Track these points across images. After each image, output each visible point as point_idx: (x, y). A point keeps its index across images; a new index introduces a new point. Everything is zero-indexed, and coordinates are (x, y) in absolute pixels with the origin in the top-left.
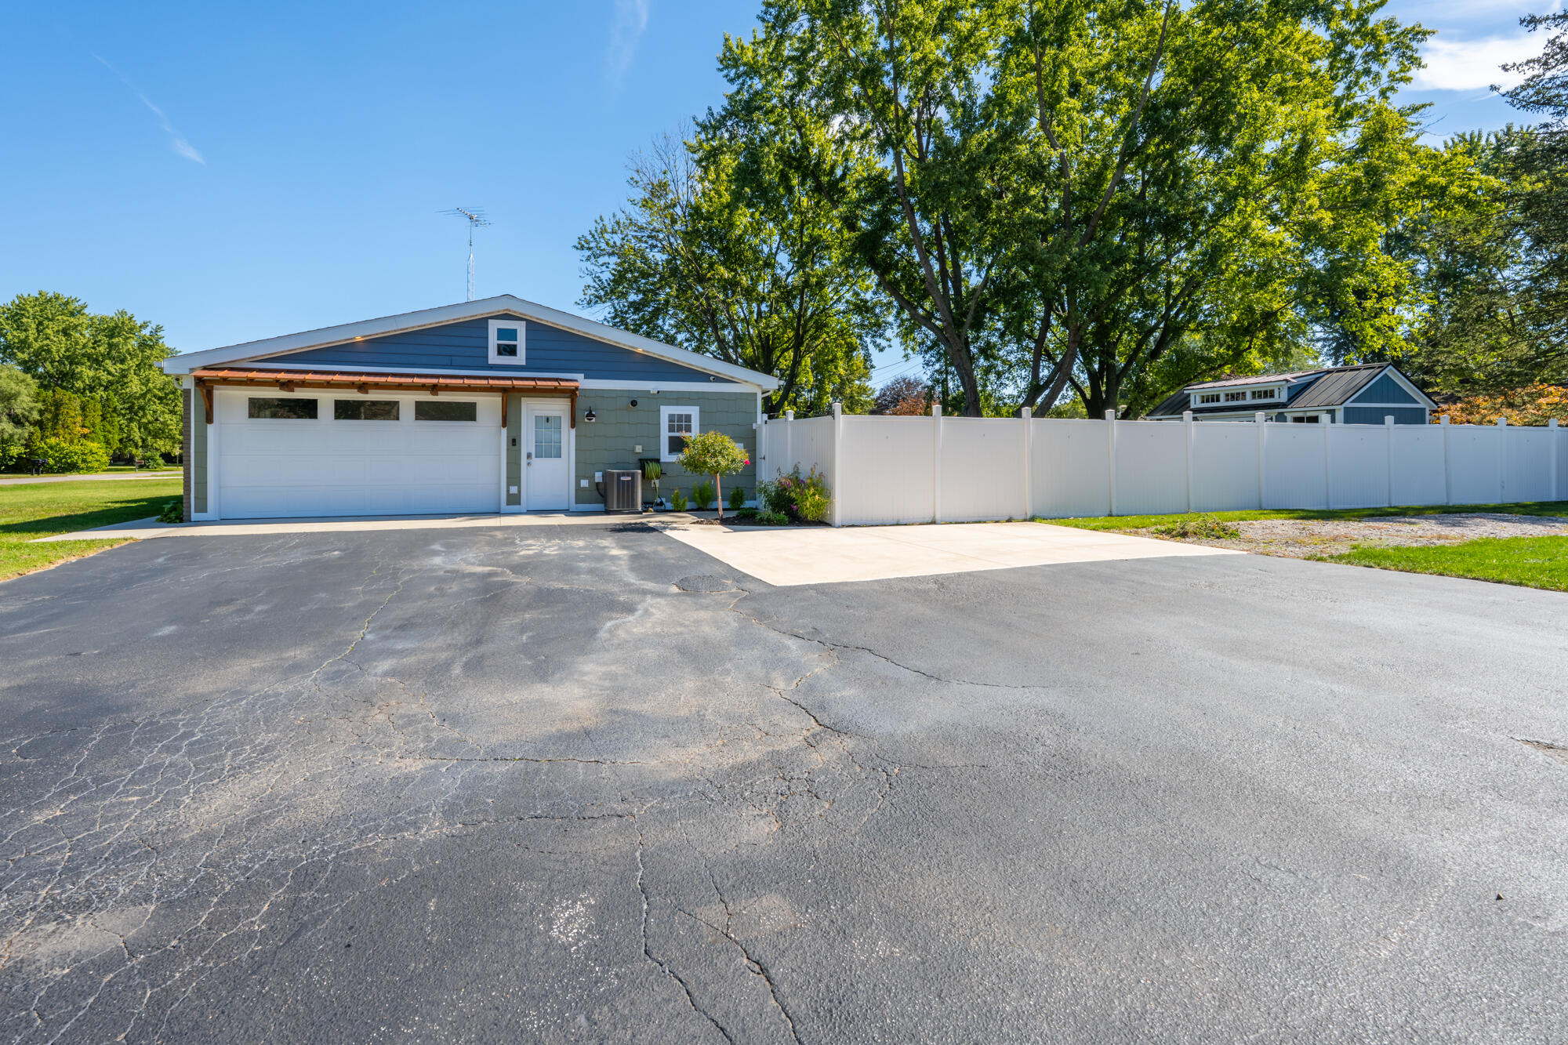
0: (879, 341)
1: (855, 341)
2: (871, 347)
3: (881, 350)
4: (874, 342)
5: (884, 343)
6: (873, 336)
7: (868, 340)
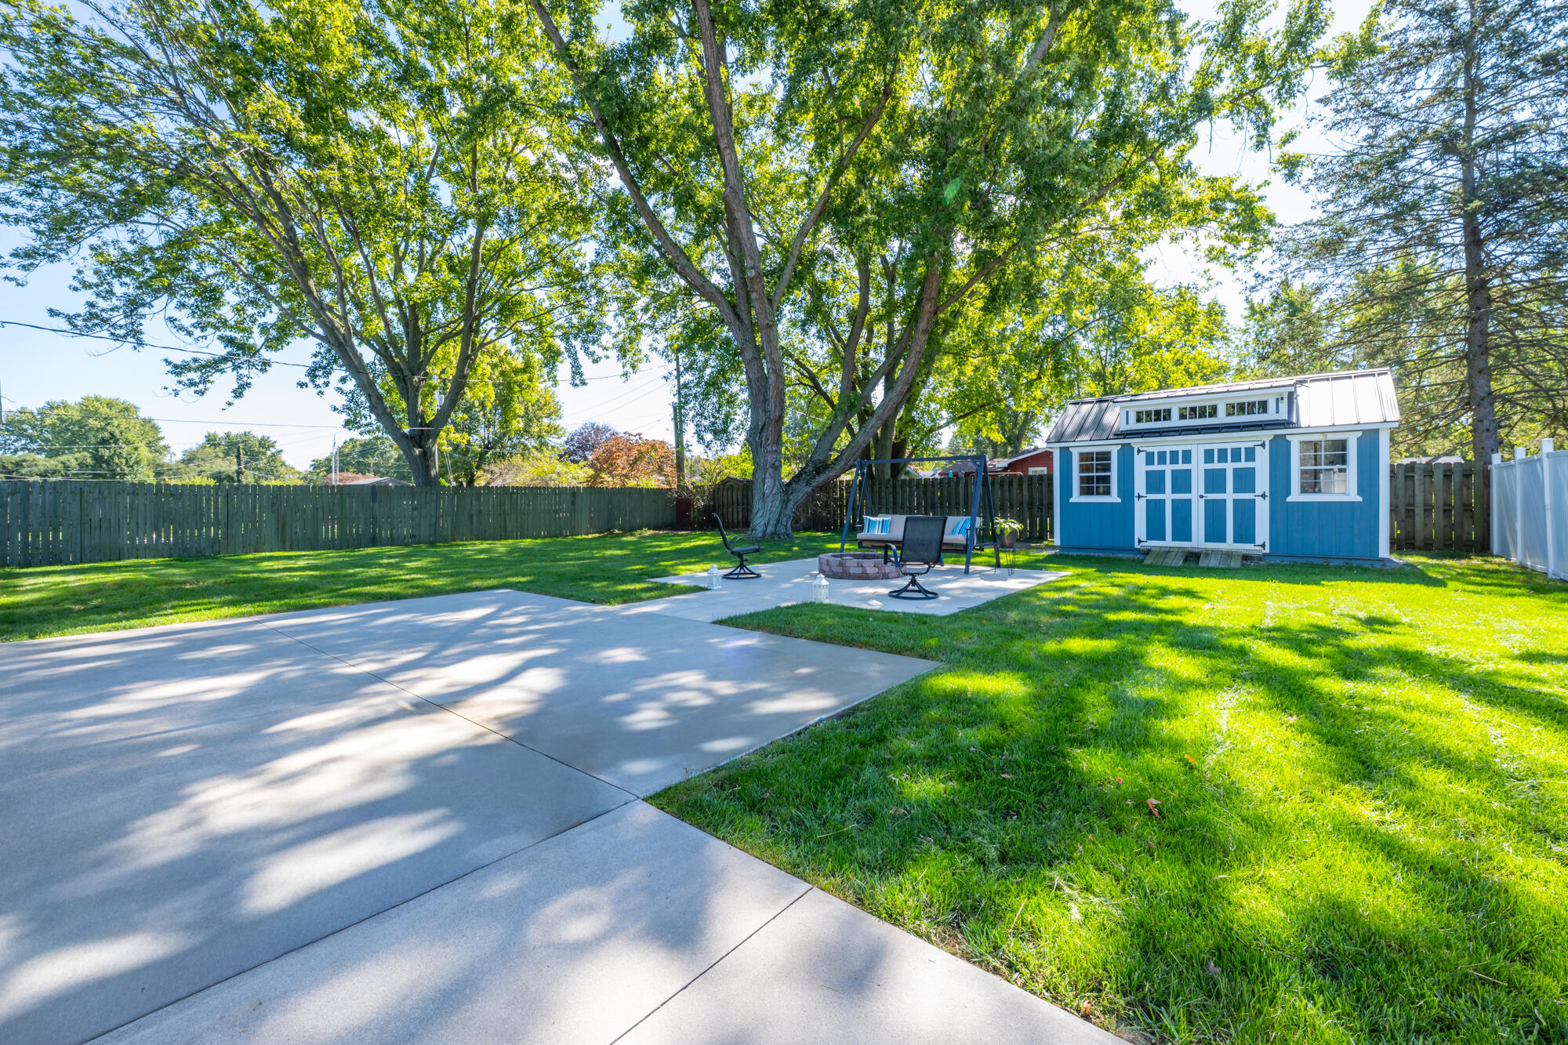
0: (592, 348)
1: (560, 345)
2: (581, 355)
3: (595, 361)
4: (586, 350)
5: (599, 352)
6: (584, 341)
7: (577, 344)
